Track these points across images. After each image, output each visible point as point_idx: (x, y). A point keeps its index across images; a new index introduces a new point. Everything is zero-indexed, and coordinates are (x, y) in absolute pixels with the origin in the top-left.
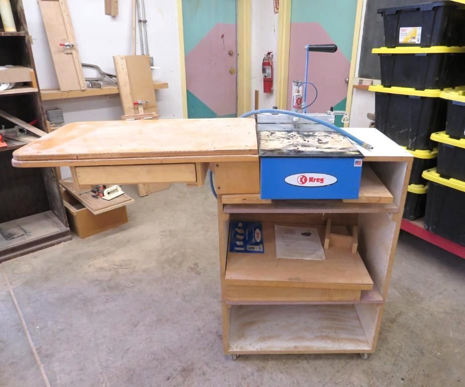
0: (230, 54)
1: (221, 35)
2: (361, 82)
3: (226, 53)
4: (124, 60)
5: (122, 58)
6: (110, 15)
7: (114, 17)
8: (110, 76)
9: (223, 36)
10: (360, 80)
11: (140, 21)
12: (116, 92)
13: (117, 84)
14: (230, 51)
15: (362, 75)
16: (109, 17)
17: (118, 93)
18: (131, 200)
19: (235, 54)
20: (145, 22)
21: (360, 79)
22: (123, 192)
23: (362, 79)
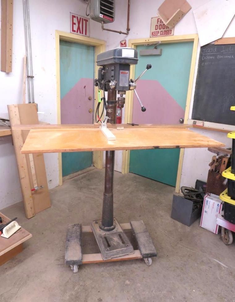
0: (89, 99)
1: (84, 86)
2: (195, 123)
3: (87, 98)
4: (17, 108)
5: (15, 107)
6: (5, 72)
7: (8, 74)
8: (4, 120)
9: (85, 87)
11: (28, 77)
12: (10, 134)
13: (10, 127)
14: (90, 97)
15: (194, 117)
16: (4, 74)
17: (11, 134)
18: (29, 235)
19: (92, 99)
20: (32, 77)
21: (193, 120)
22: (20, 227)
23: (195, 121)
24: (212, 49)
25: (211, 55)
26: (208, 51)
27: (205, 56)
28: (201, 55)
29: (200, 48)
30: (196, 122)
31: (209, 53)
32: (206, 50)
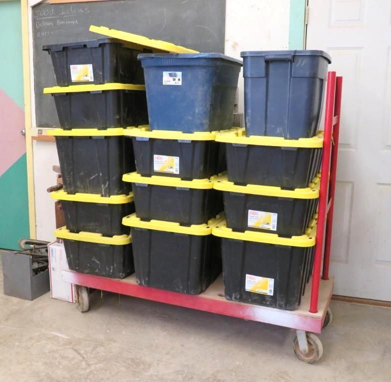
2: (40, 132)
10: (39, 130)
15: (41, 124)
21: (39, 128)
23: (41, 128)
24: (48, 11)
25: (48, 20)
26: (43, 13)
27: (40, 21)
28: (34, 21)
29: (31, 9)
30: (42, 130)
31: (44, 16)
32: (39, 12)
